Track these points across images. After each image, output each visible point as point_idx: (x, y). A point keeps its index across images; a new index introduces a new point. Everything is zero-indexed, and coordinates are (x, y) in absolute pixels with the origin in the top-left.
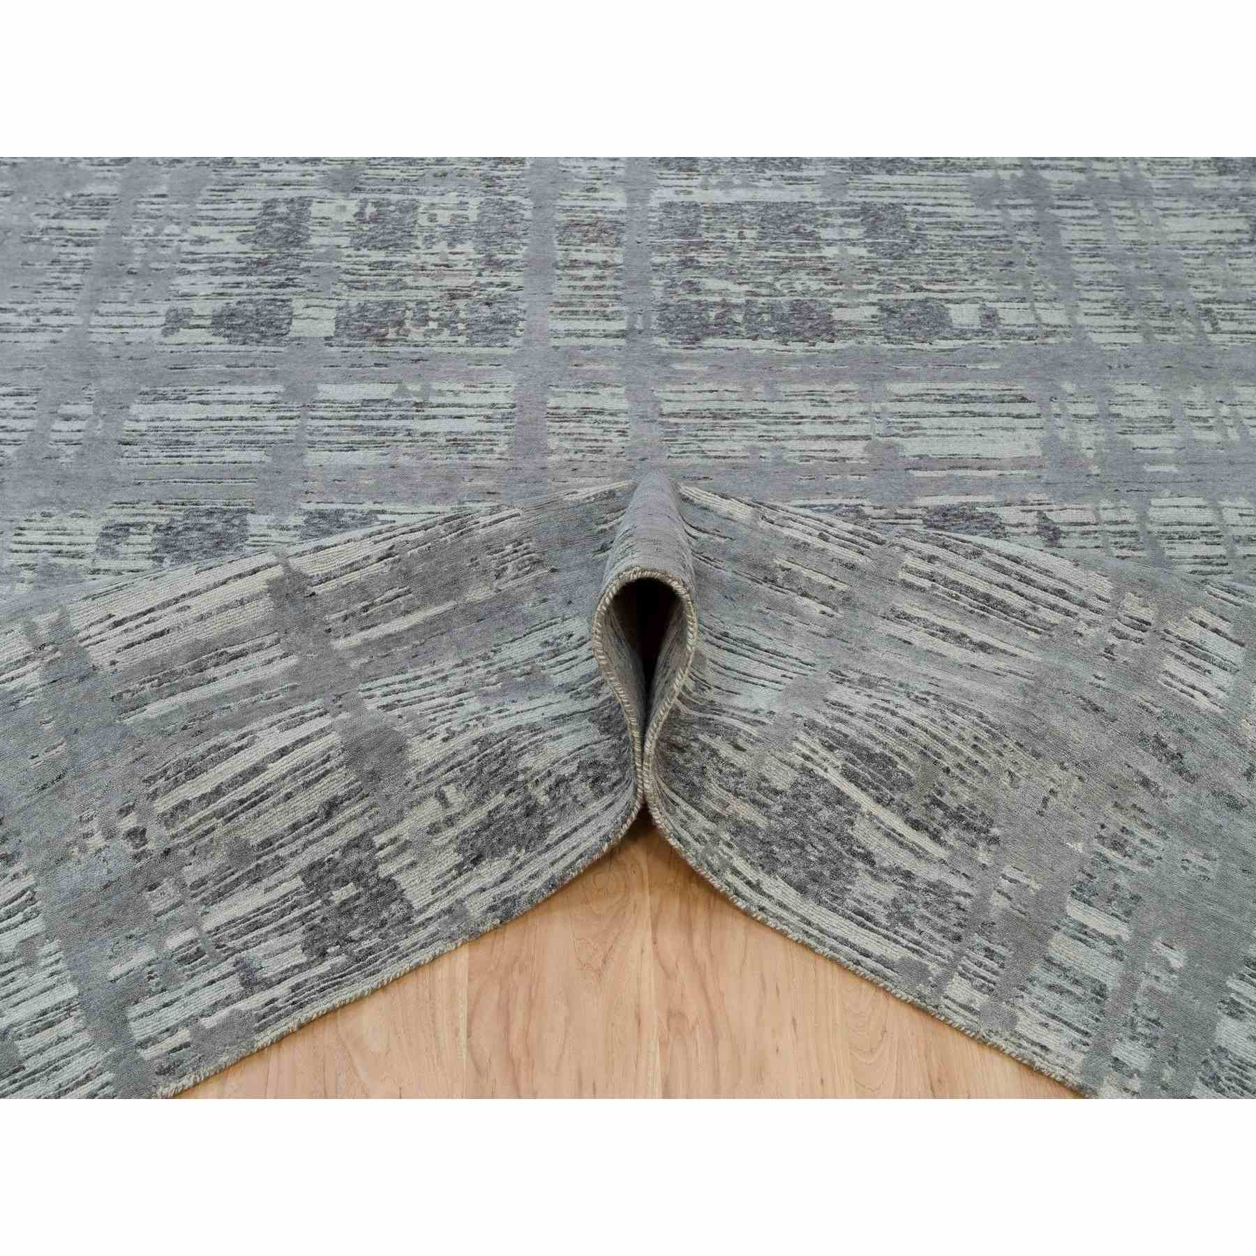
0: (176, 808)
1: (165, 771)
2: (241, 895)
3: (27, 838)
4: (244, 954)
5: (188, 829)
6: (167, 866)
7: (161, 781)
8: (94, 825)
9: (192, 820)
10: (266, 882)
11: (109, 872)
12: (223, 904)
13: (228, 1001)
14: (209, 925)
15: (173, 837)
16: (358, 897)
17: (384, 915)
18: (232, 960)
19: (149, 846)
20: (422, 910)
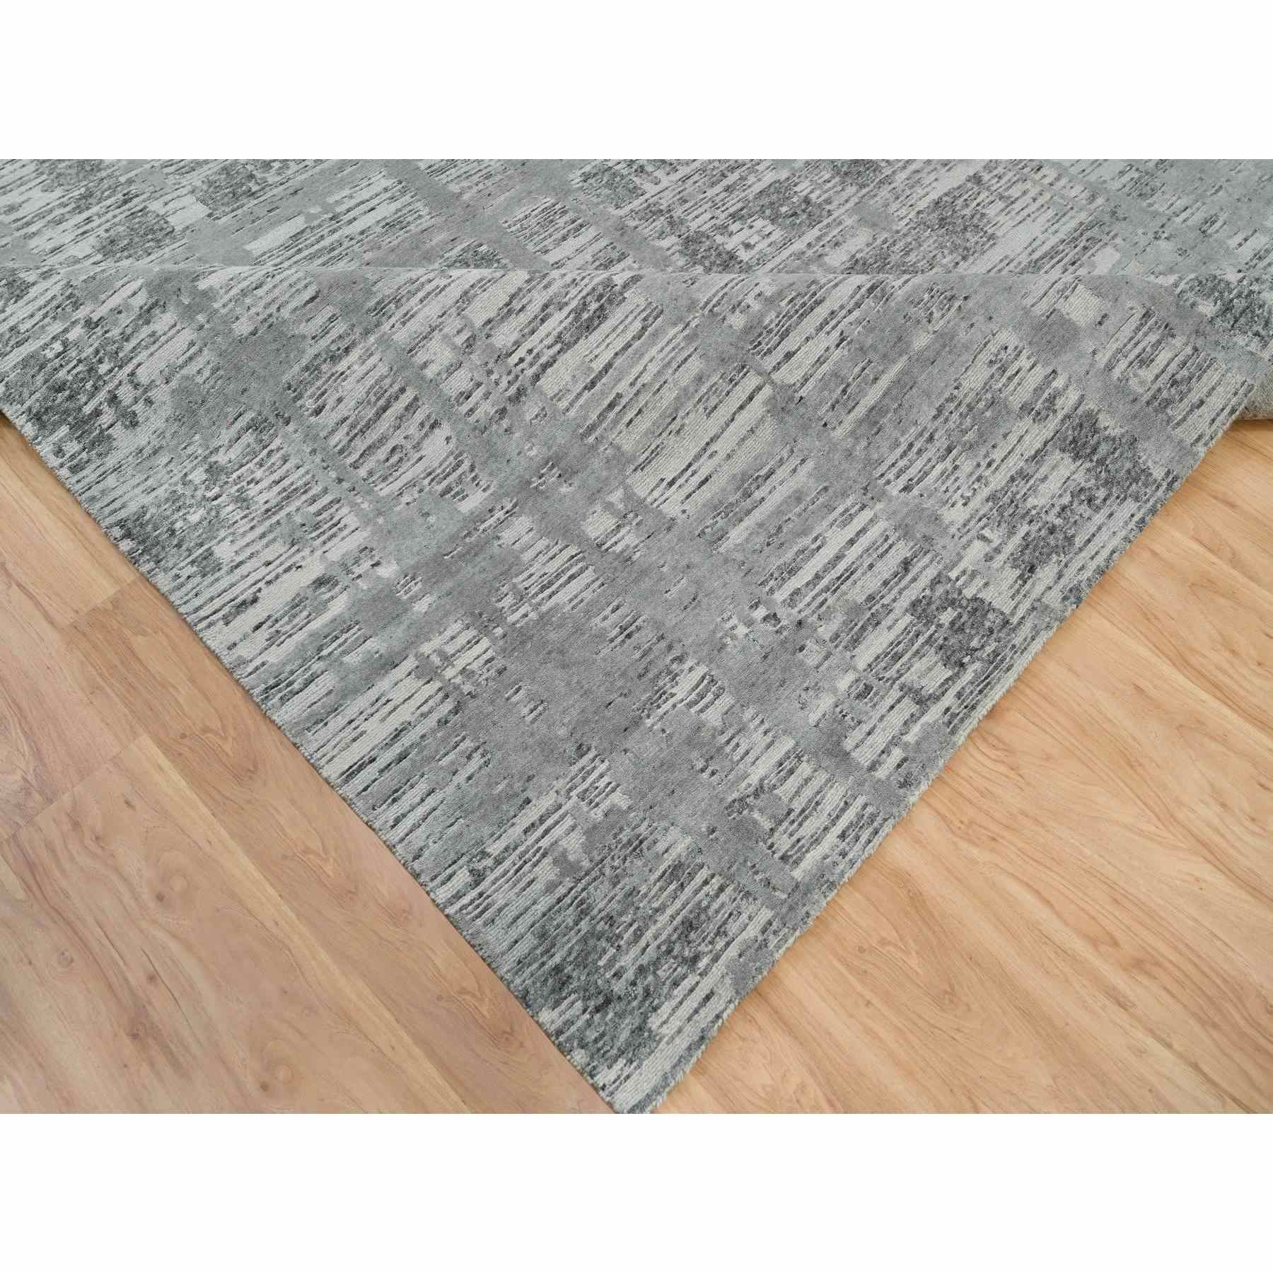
0: (792, 595)
1: (772, 575)
2: (871, 637)
3: (688, 642)
4: (902, 679)
5: (809, 605)
6: (803, 632)
7: (772, 583)
8: (734, 621)
9: (808, 599)
10: (886, 622)
11: (762, 647)
12: (862, 647)
13: (913, 718)
14: (861, 664)
15: (800, 612)
16: (960, 616)
17: (987, 624)
18: (896, 686)
19: (784, 623)
20: (1013, 614)
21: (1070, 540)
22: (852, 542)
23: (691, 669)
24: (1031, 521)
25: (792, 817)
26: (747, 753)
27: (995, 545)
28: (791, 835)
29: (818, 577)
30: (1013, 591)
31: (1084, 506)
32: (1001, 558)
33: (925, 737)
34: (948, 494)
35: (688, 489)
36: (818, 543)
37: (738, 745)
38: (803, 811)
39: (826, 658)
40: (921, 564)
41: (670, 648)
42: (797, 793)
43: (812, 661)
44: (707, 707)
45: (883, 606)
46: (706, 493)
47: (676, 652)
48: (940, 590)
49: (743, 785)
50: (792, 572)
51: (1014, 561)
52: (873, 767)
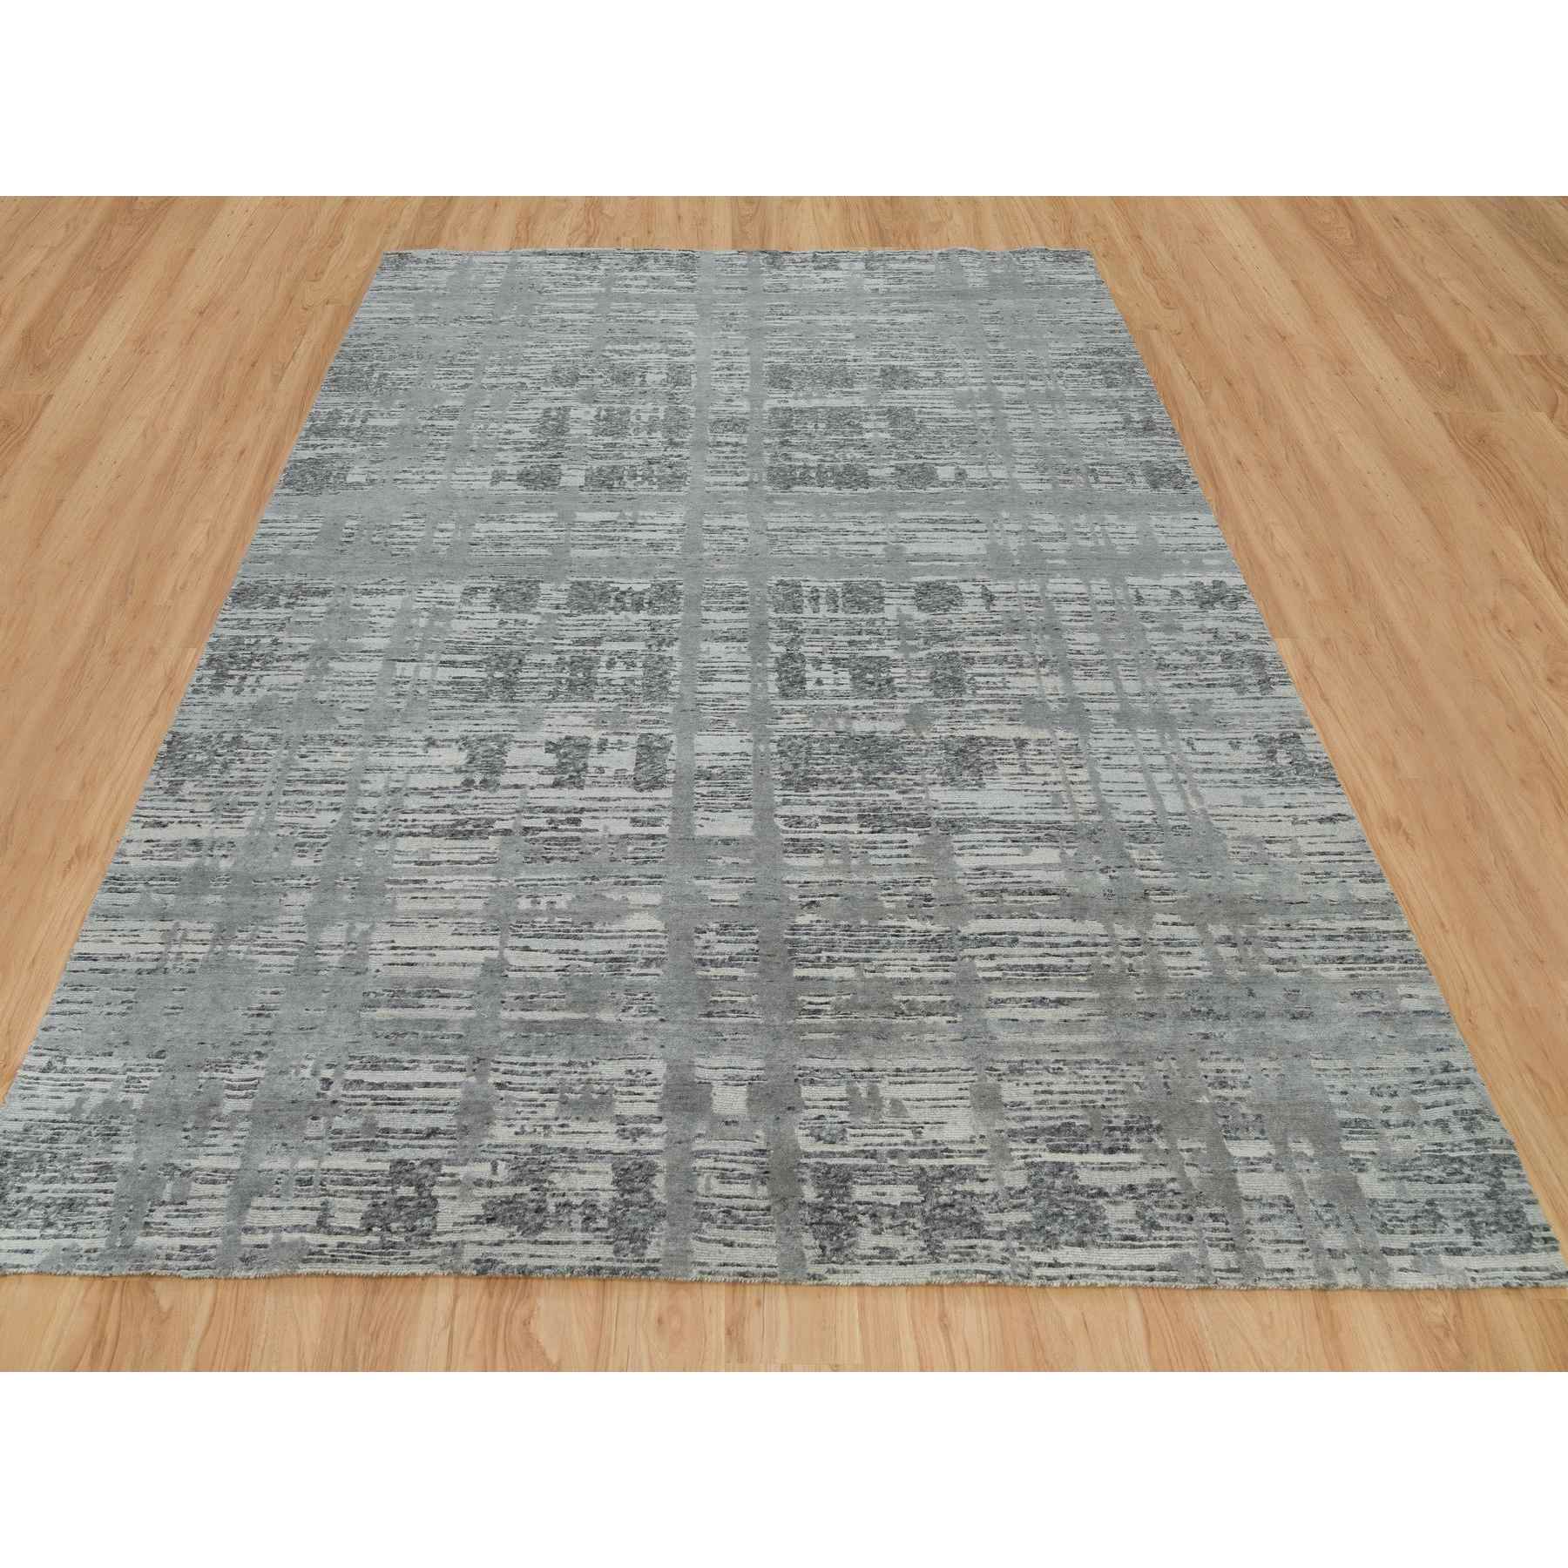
0: (356, 1081)
1: (363, 1058)
2: (353, 1154)
3: (277, 1050)
4: (331, 1199)
5: (353, 1097)
6: (330, 1110)
7: (356, 1062)
8: (310, 1063)
9: (359, 1093)
10: (372, 1155)
11: (300, 1094)
12: (342, 1154)
14: (325, 1165)
15: (343, 1096)
16: (411, 1199)
17: (418, 1223)
18: (323, 1199)
19: (329, 1093)
20: (439, 1234)
21: (541, 1228)
22: (427, 1085)
23: (257, 1067)
24: (535, 1189)
25: (181, 1207)
26: (214, 1145)
27: (495, 1179)
28: (167, 1217)
29: (381, 1086)
30: (462, 1220)
31: (580, 1219)
32: (487, 1191)
33: (292, 1245)
34: (518, 1116)
35: (398, 960)
36: (411, 1065)
37: (215, 1136)
38: (189, 1211)
39: (318, 1138)
40: (440, 1142)
41: (266, 1043)
42: (200, 1198)
43: (309, 1132)
44: (233, 1097)
45: (386, 1144)
46: (401, 972)
47: (263, 1050)
48: (426, 1170)
49: (188, 1161)
50: (375, 1067)
51: (490, 1203)
52: (246, 1230)
